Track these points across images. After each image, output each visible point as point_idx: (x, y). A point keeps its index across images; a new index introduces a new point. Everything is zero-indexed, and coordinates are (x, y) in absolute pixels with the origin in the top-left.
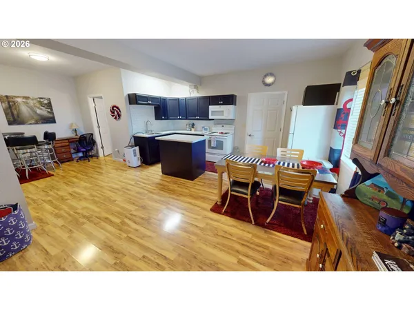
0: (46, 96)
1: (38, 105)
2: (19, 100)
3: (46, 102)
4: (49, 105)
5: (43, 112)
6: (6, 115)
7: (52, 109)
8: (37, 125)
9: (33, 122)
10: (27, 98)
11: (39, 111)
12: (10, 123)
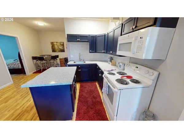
0: (62, 41)
1: (60, 45)
2: (55, 43)
3: (62, 44)
4: (63, 45)
5: (61, 47)
6: (52, 48)
7: (64, 47)
8: (59, 53)
9: (58, 51)
10: (57, 42)
11: (60, 47)
12: (53, 51)
